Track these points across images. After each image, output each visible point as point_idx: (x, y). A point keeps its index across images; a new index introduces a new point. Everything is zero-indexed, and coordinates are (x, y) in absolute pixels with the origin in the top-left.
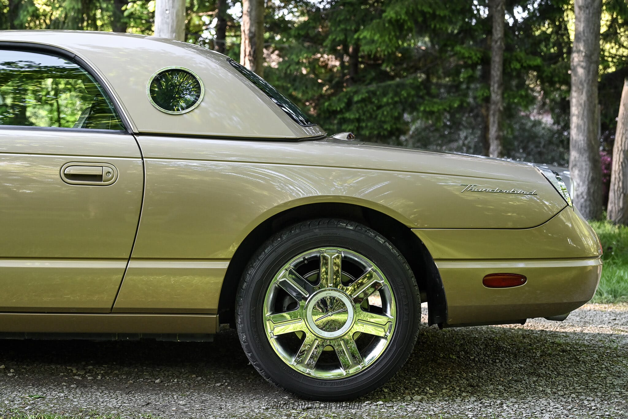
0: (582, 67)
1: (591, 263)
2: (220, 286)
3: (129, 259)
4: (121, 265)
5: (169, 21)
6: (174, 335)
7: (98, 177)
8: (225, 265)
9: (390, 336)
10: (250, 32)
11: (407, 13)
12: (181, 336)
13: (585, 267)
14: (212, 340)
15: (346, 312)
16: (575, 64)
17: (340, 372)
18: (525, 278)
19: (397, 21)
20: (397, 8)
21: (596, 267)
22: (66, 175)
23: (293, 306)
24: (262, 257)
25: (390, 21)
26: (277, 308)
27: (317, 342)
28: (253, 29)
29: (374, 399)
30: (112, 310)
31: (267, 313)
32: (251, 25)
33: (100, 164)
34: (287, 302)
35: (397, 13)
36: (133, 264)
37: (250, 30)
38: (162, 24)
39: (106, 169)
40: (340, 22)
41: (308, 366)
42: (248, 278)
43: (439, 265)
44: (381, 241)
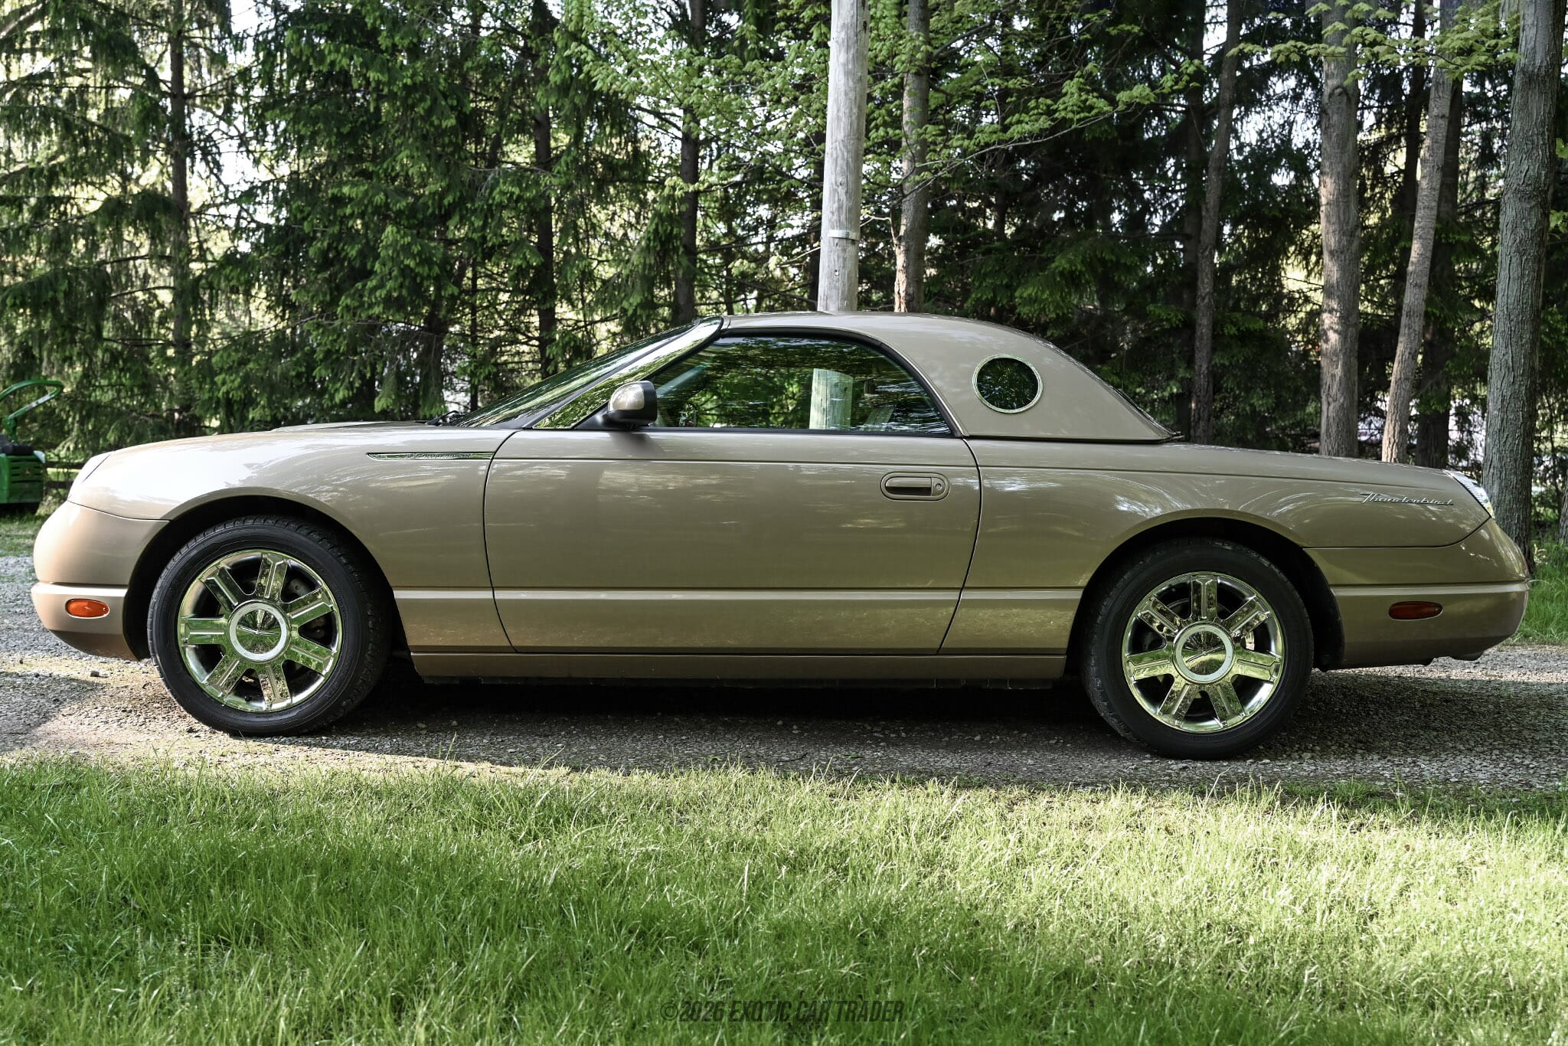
0: (1336, 331)
1: (1516, 588)
2: (1069, 624)
3: (961, 589)
4: (953, 596)
5: (839, 285)
6: (1005, 681)
7: (926, 491)
8: (1078, 595)
9: (1276, 678)
10: (907, 294)
11: (1083, 262)
12: (1013, 681)
13: (1507, 594)
14: (1049, 687)
15: (1223, 650)
16: (1326, 327)
17: (1214, 725)
18: (1440, 608)
19: (1072, 273)
20: (1071, 256)
21: (1521, 594)
22: (889, 489)
23: (1157, 642)
24: (1120, 584)
25: (1062, 274)
26: (1137, 647)
27: (1187, 688)
28: (911, 290)
29: (1258, 757)
30: (939, 651)
31: (1126, 654)
32: (908, 285)
33: (928, 475)
34: (1148, 639)
35: (1070, 262)
36: (967, 595)
37: (906, 291)
38: (830, 289)
39: (935, 481)
40: (986, 275)
41: (1177, 717)
42: (1103, 610)
43: (1337, 593)
44: (1266, 563)
